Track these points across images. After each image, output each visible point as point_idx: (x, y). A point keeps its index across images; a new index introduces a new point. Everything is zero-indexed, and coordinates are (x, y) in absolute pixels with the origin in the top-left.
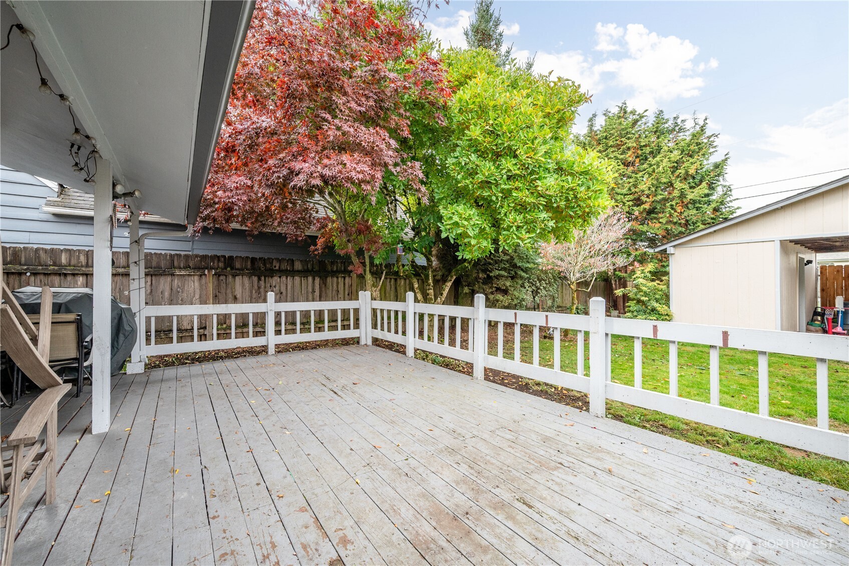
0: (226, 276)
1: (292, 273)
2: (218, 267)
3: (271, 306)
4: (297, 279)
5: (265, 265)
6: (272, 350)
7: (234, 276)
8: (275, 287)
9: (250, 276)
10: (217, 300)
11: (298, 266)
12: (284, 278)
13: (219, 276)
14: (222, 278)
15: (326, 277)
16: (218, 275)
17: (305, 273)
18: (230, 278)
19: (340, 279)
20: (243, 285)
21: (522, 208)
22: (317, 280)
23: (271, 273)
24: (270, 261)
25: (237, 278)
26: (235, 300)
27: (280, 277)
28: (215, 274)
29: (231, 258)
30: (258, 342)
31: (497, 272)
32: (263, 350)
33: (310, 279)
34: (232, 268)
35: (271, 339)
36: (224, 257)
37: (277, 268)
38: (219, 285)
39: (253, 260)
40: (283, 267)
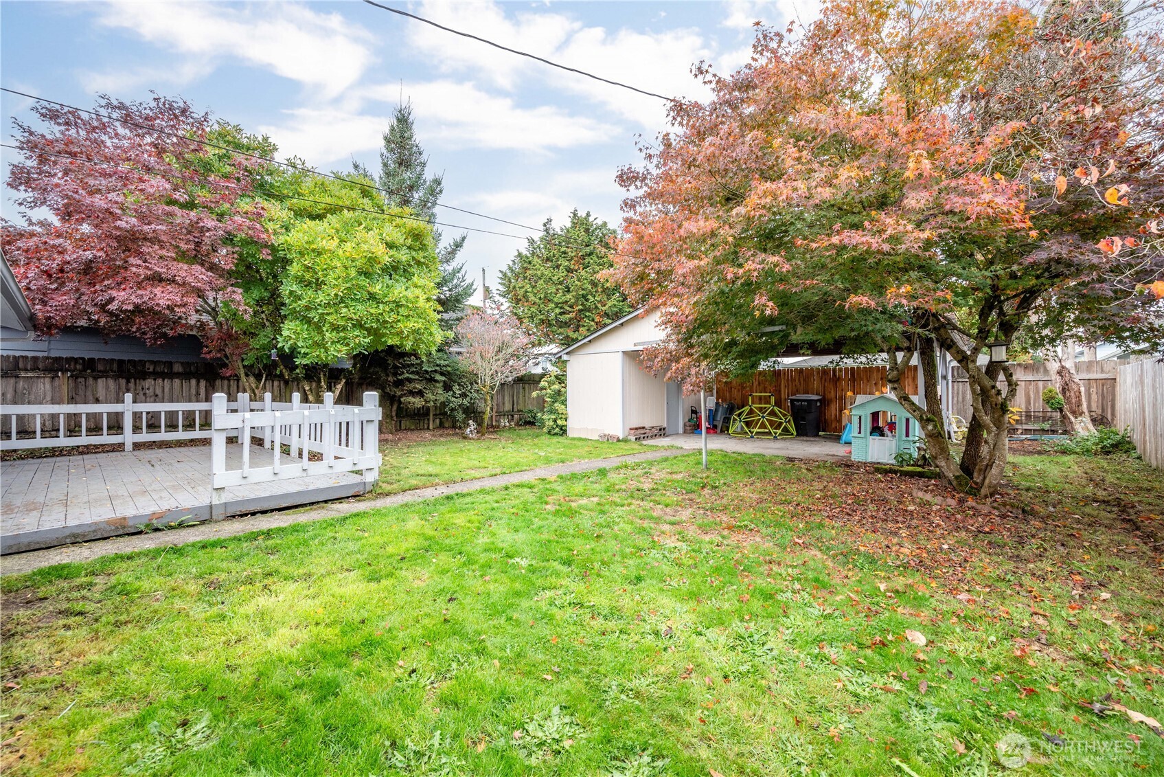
0: (85, 378)
1: (171, 375)
2: (76, 369)
3: (128, 407)
4: (177, 382)
5: (134, 367)
6: (129, 447)
7: (96, 379)
8: (148, 389)
9: (116, 377)
10: (72, 400)
11: (178, 368)
12: (160, 381)
13: (77, 378)
14: (79, 380)
15: (214, 381)
16: (75, 377)
17: (186, 375)
18: (91, 381)
19: (232, 382)
20: (107, 388)
21: (335, 328)
22: (203, 383)
23: (143, 375)
24: (143, 363)
25: (99, 380)
26: (97, 401)
27: (155, 380)
28: (71, 376)
29: (92, 360)
30: (115, 439)
31: (406, 375)
32: (118, 448)
33: (193, 382)
34: (93, 371)
35: (128, 437)
36: (83, 359)
37: (151, 370)
38: (76, 387)
39: (121, 362)
40: (158, 369)
